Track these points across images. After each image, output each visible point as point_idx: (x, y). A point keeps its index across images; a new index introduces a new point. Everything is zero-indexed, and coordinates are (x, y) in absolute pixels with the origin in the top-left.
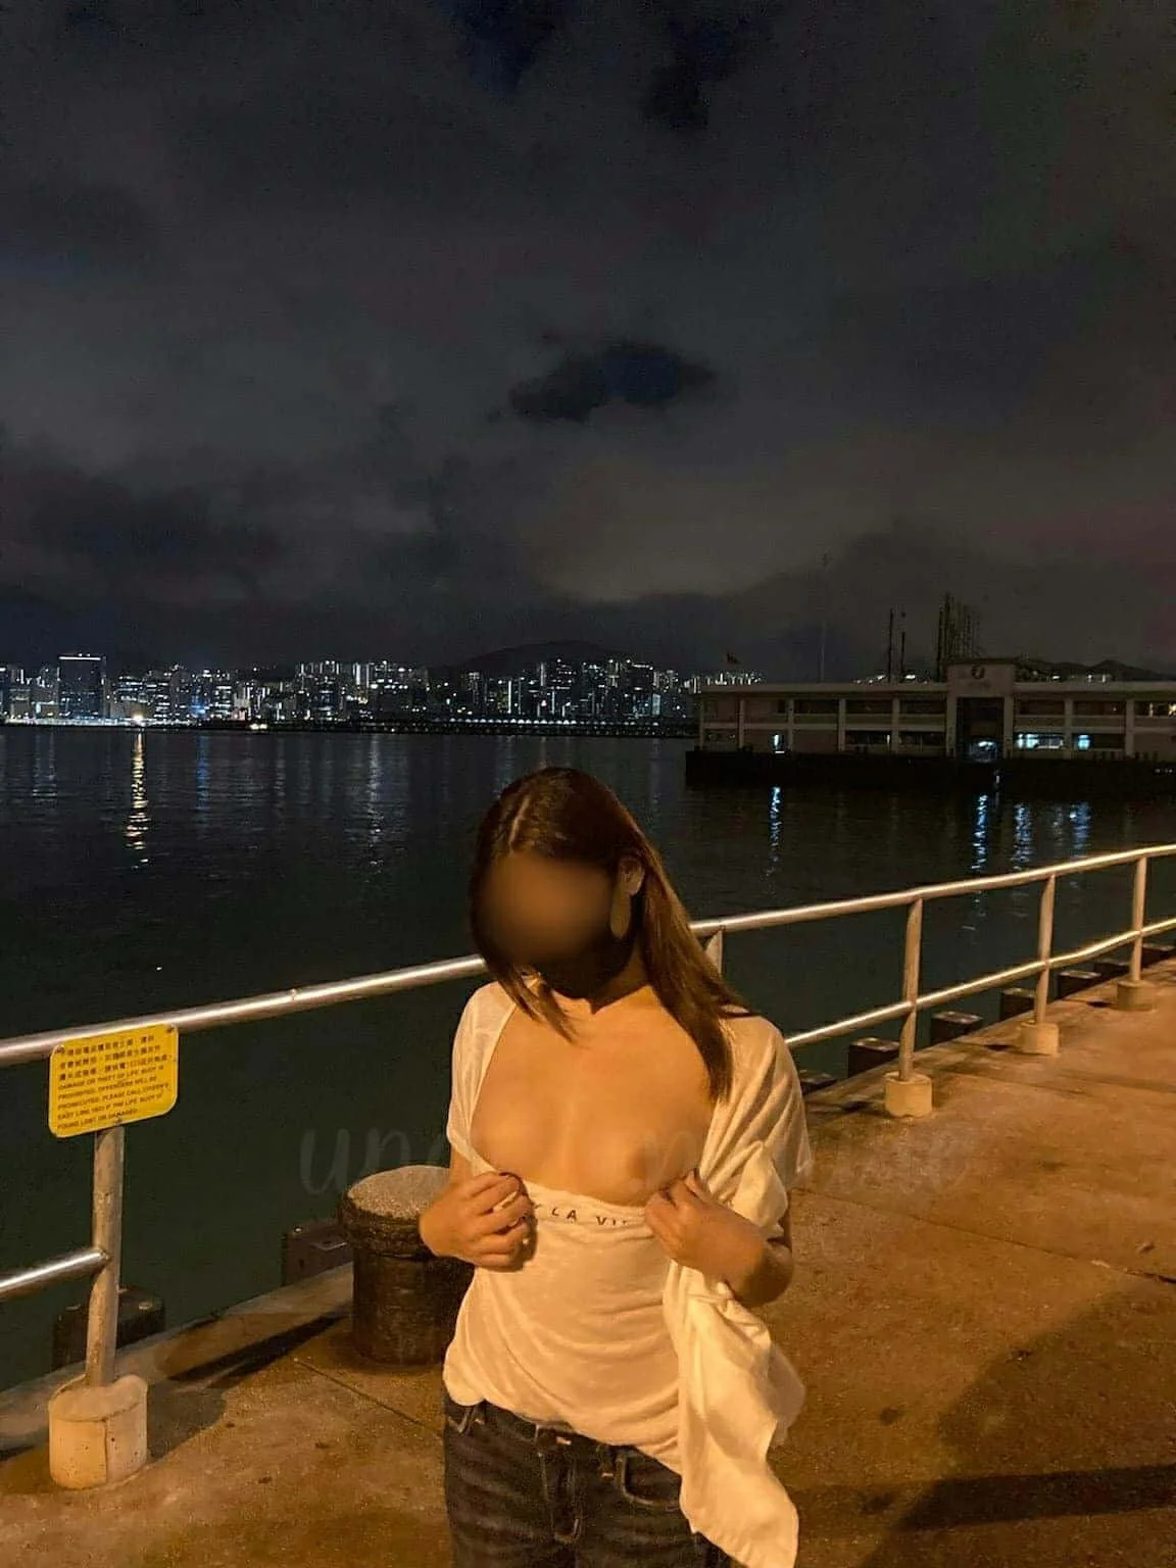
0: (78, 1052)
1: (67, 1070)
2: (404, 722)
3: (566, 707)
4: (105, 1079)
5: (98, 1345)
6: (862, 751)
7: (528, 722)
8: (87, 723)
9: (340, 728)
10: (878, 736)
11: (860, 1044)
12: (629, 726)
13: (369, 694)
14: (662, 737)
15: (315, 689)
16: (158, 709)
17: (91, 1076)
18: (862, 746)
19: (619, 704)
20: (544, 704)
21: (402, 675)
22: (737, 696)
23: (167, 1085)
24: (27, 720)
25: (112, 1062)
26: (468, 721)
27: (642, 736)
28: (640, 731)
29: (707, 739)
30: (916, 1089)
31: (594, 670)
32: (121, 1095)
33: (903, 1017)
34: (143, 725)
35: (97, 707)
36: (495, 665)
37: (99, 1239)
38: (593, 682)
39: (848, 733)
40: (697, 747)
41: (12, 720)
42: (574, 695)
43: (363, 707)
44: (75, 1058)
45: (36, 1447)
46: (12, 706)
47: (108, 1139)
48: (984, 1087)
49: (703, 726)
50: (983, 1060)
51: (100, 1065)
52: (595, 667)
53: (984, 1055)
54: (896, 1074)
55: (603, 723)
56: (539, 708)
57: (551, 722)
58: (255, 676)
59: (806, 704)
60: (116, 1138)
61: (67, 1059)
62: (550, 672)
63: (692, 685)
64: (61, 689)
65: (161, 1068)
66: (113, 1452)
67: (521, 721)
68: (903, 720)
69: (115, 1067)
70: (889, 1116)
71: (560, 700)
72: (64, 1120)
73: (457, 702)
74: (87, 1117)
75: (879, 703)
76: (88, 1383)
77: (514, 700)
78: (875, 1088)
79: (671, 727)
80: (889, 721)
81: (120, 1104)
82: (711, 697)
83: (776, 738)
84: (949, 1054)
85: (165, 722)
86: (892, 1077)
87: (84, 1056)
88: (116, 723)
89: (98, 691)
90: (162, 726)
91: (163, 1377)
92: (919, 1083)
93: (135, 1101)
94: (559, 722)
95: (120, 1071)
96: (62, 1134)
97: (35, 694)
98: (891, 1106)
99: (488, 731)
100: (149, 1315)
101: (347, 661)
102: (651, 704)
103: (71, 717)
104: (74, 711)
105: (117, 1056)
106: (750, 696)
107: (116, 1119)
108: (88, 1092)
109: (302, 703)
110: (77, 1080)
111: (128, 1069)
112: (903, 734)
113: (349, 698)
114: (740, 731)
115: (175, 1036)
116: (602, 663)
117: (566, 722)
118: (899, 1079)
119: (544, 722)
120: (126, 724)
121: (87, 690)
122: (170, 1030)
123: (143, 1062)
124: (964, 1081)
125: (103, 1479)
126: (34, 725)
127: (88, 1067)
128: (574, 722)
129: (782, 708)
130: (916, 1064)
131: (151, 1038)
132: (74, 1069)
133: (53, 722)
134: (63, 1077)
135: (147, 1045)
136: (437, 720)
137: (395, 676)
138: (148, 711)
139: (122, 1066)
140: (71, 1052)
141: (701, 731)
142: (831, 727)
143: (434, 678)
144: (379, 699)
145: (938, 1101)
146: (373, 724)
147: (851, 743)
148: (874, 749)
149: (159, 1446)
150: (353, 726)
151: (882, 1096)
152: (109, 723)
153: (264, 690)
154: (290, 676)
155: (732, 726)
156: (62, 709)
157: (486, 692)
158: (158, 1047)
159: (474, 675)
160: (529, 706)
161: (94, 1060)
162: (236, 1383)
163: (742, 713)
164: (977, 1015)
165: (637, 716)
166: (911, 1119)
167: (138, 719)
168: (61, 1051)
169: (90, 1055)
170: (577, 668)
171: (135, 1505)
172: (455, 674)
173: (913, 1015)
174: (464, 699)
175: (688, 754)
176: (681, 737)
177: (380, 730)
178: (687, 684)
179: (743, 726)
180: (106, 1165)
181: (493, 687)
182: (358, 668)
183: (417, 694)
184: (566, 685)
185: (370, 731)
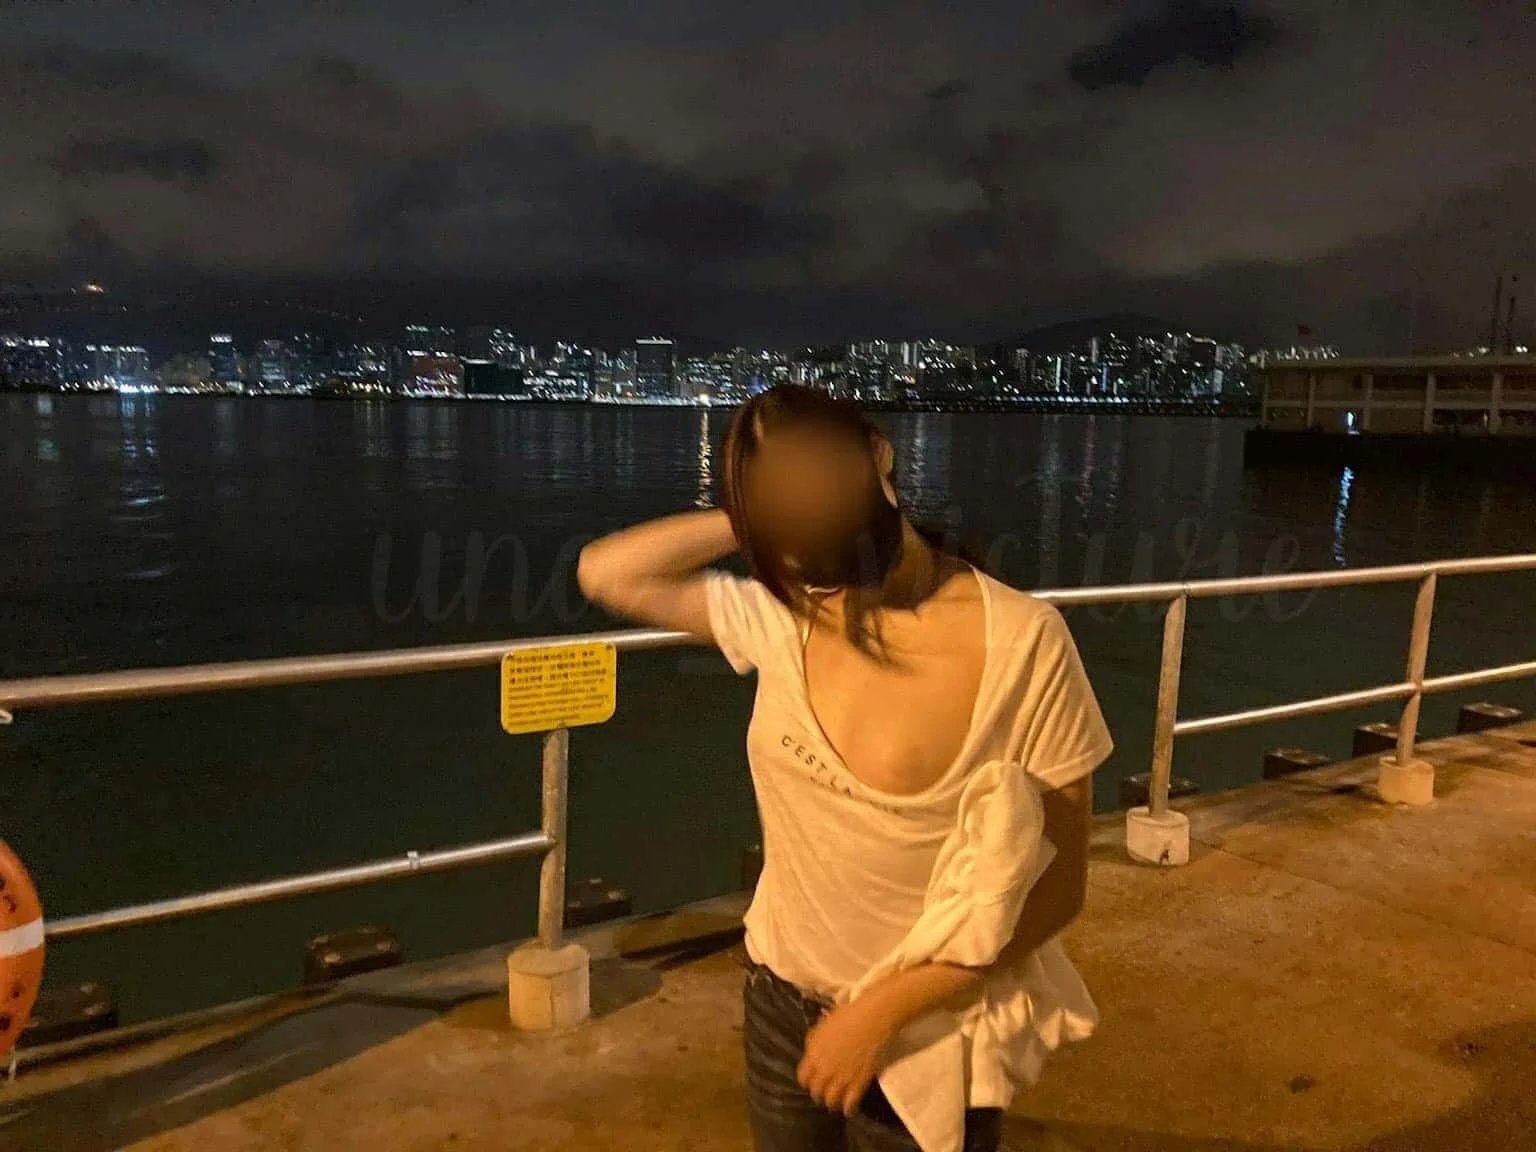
0: (526, 660)
1: (516, 676)
2: (949, 400)
3: (1119, 385)
4: (551, 686)
5: (547, 915)
6: (1452, 431)
7: (1076, 400)
8: (660, 402)
9: (886, 407)
10: (1474, 416)
11: (1368, 729)
12: (1187, 404)
13: (917, 373)
14: (1222, 416)
15: (864, 368)
16: (722, 390)
17: (537, 682)
18: (1452, 427)
19: (1174, 380)
20: (1094, 381)
21: (949, 355)
22: (1304, 371)
23: (607, 696)
24: (609, 400)
25: (557, 671)
26: (1015, 399)
27: (1200, 414)
28: (1201, 408)
29: (1271, 418)
30: (1416, 777)
31: (1150, 345)
32: (563, 702)
33: (1406, 698)
34: (709, 405)
35: (669, 388)
36: (1044, 342)
37: (548, 822)
38: (1147, 357)
39: (1437, 412)
40: (1258, 427)
41: (597, 399)
42: (1127, 371)
43: (910, 386)
44: (523, 665)
45: (500, 993)
46: (597, 386)
47: (553, 738)
48: (1504, 781)
49: (1266, 403)
50: (1511, 756)
51: (545, 673)
52: (1153, 342)
53: (1513, 749)
54: (1393, 759)
55: (1158, 401)
56: (1088, 385)
57: (1101, 401)
58: (808, 357)
59: (1386, 380)
60: (560, 739)
61: (516, 665)
62: (1104, 348)
63: (1259, 360)
64: (638, 370)
65: (602, 680)
66: (558, 1006)
67: (1069, 399)
68: (1505, 398)
69: (559, 676)
70: (1381, 802)
71: (1112, 376)
72: (514, 719)
73: (1002, 381)
74: (534, 717)
75: (1480, 378)
76: (541, 945)
77: (1061, 378)
78: (1371, 773)
79: (1231, 405)
80: (1488, 398)
81: (564, 710)
82: (1277, 373)
83: (1350, 417)
84: (1468, 746)
85: (728, 402)
86: (1387, 762)
87: (531, 664)
88: (685, 402)
89: (669, 371)
90: (727, 406)
91: (616, 954)
92: (1420, 770)
93: (577, 708)
94: (1110, 400)
95: (564, 680)
96: (512, 731)
97: (616, 375)
98: (1387, 792)
99: (1034, 409)
100: (618, 903)
101: (895, 341)
102: (1211, 381)
103: (646, 397)
104: (649, 390)
105: (560, 666)
106: (1323, 371)
107: (559, 722)
108: (537, 696)
109: (852, 383)
110: (520, 685)
111: (571, 679)
112: (1503, 414)
113: (897, 377)
114: (1307, 408)
115: (614, 653)
116: (1160, 338)
117: (1118, 400)
118: (1395, 764)
119: (1094, 400)
120: (695, 403)
121: (660, 371)
122: (609, 647)
123: (585, 674)
124: (1480, 775)
125: (549, 1026)
126: (616, 404)
127: (536, 674)
128: (1125, 400)
129: (1358, 384)
130: (1418, 754)
131: (592, 653)
132: (523, 675)
133: (632, 402)
134: (513, 681)
135: (589, 659)
136: (983, 398)
137: (942, 354)
138: (713, 391)
139: (566, 675)
140: (520, 660)
141: (1264, 411)
142: (1417, 405)
143: (982, 354)
144: (926, 378)
145: (1439, 791)
146: (919, 403)
147: (1439, 423)
148: (1469, 429)
149: (601, 1005)
150: (900, 405)
151: (1376, 781)
152: (678, 402)
153: (817, 371)
154: (840, 356)
155: (1298, 403)
156: (639, 389)
157: (1034, 370)
158: (598, 662)
159: (1022, 352)
160: (1078, 384)
161: (540, 668)
162: (676, 967)
163: (1312, 392)
164: (1518, 708)
165: (1195, 393)
166: (1405, 807)
167: (705, 399)
168: (510, 658)
169: (538, 664)
170: (1131, 342)
171: (569, 1051)
172: (1003, 353)
173: (1418, 698)
174: (1012, 377)
175: (1249, 435)
176: (1245, 416)
177: (925, 409)
178: (1253, 359)
179: (1312, 404)
180: (554, 760)
181: (1043, 364)
182: (907, 347)
183: (964, 372)
184: (1121, 360)
185: (917, 409)
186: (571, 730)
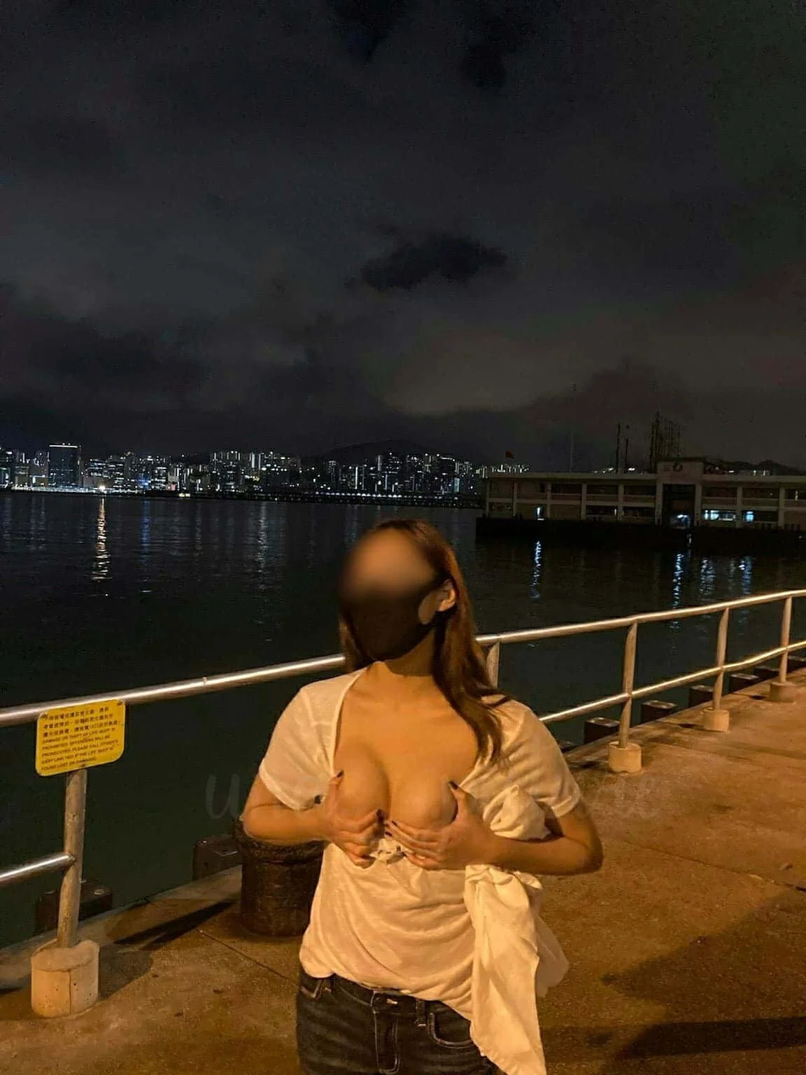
0: (57, 717)
1: (48, 730)
2: (285, 494)
3: (395, 486)
4: (75, 736)
5: (66, 919)
6: (597, 520)
7: (369, 495)
8: (67, 490)
9: (241, 497)
10: (609, 510)
11: (593, 721)
12: (438, 499)
13: (261, 474)
14: (461, 507)
15: (223, 470)
16: (116, 482)
17: (65, 735)
18: (597, 516)
19: (430, 483)
20: (380, 483)
21: (283, 462)
22: (510, 480)
23: (117, 741)
24: (26, 488)
25: (81, 725)
26: (328, 494)
27: (447, 506)
28: (447, 502)
29: (491, 509)
30: (631, 754)
31: (414, 460)
32: (86, 747)
33: (622, 704)
34: (105, 492)
35: (74, 479)
36: (347, 456)
37: (69, 845)
38: (414, 469)
39: (588, 507)
40: (484, 515)
41: (16, 488)
42: (401, 477)
43: (256, 483)
44: (54, 722)
45: (22, 988)
46: (16, 478)
47: (76, 778)
48: (677, 752)
49: (489, 500)
50: (677, 735)
51: (71, 727)
52: (415, 458)
53: (676, 730)
54: (617, 743)
55: (420, 497)
56: (376, 486)
57: (384, 496)
58: (181, 460)
59: (561, 487)
60: (82, 778)
61: (48, 722)
62: (385, 462)
63: (481, 472)
64: (50, 467)
65: (113, 729)
66: (75, 993)
67: (364, 495)
68: (626, 500)
69: (82, 729)
70: (611, 771)
71: (391, 481)
72: (46, 763)
73: (320, 481)
74: (62, 762)
75: (610, 487)
76: (58, 945)
77: (359, 481)
78: (603, 752)
79: (466, 500)
80: (616, 500)
81: (85, 754)
82: (494, 480)
83: (539, 509)
84: (654, 729)
85: (121, 491)
86: (614, 745)
87: (60, 720)
88: (87, 491)
89: (75, 467)
90: (119, 494)
91: (110, 941)
92: (634, 750)
93: (95, 752)
94: (390, 496)
95: (85, 731)
96: (44, 774)
97: (32, 470)
98: (616, 767)
99: (341, 501)
100: (100, 899)
101: (245, 451)
102: (453, 484)
103: (56, 487)
104: (59, 482)
105: (83, 721)
106: (521, 481)
107: (81, 764)
108: (63, 745)
109: (214, 480)
110: (54, 737)
111: (91, 730)
112: (625, 509)
113: (247, 477)
114: (514, 504)
115: (123, 708)
116: (420, 456)
117: (395, 496)
118: (618, 746)
119: (379, 496)
120: (94, 491)
121: (67, 468)
122: (120, 704)
123: (101, 725)
124: (663, 749)
125: (68, 1011)
126: (31, 491)
127: (64, 728)
128: (400, 496)
129: (543, 489)
130: (631, 737)
131: (107, 709)
132: (54, 729)
133: (44, 489)
134: (46, 735)
135: (104, 713)
136: (306, 493)
137: (278, 462)
138: (109, 483)
139: (87, 728)
140: (52, 718)
141: (487, 504)
142: (576, 503)
143: (304, 462)
144: (267, 478)
145: (645, 761)
146: (263, 495)
147: (590, 514)
148: (606, 518)
149: (106, 990)
150: (249, 496)
151: (607, 758)
152: (82, 491)
153: (188, 470)
154: (206, 460)
155: (508, 500)
156: (50, 480)
157: (340, 475)
158: (111, 715)
159: (333, 462)
160: (369, 484)
161: (67, 723)
162: (158, 947)
163: (515, 493)
164: (674, 703)
165: (443, 493)
166: (627, 774)
167: (102, 488)
168: (45, 717)
169: (65, 720)
170: (403, 459)
171: (88, 1030)
172: (320, 461)
173: (630, 703)
174: (326, 478)
175: (478, 520)
176: (474, 507)
177: (267, 499)
178: (478, 472)
179: (516, 501)
180: (74, 795)
181: (345, 471)
182: (253, 456)
183: (293, 475)
184: (395, 470)
185: (260, 499)
186: (89, 769)
